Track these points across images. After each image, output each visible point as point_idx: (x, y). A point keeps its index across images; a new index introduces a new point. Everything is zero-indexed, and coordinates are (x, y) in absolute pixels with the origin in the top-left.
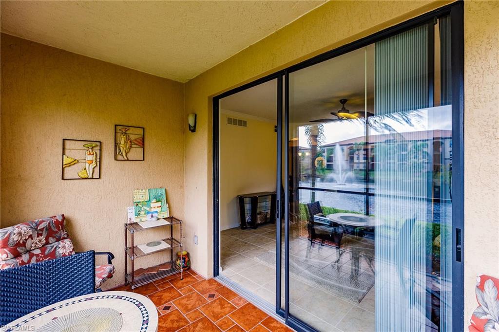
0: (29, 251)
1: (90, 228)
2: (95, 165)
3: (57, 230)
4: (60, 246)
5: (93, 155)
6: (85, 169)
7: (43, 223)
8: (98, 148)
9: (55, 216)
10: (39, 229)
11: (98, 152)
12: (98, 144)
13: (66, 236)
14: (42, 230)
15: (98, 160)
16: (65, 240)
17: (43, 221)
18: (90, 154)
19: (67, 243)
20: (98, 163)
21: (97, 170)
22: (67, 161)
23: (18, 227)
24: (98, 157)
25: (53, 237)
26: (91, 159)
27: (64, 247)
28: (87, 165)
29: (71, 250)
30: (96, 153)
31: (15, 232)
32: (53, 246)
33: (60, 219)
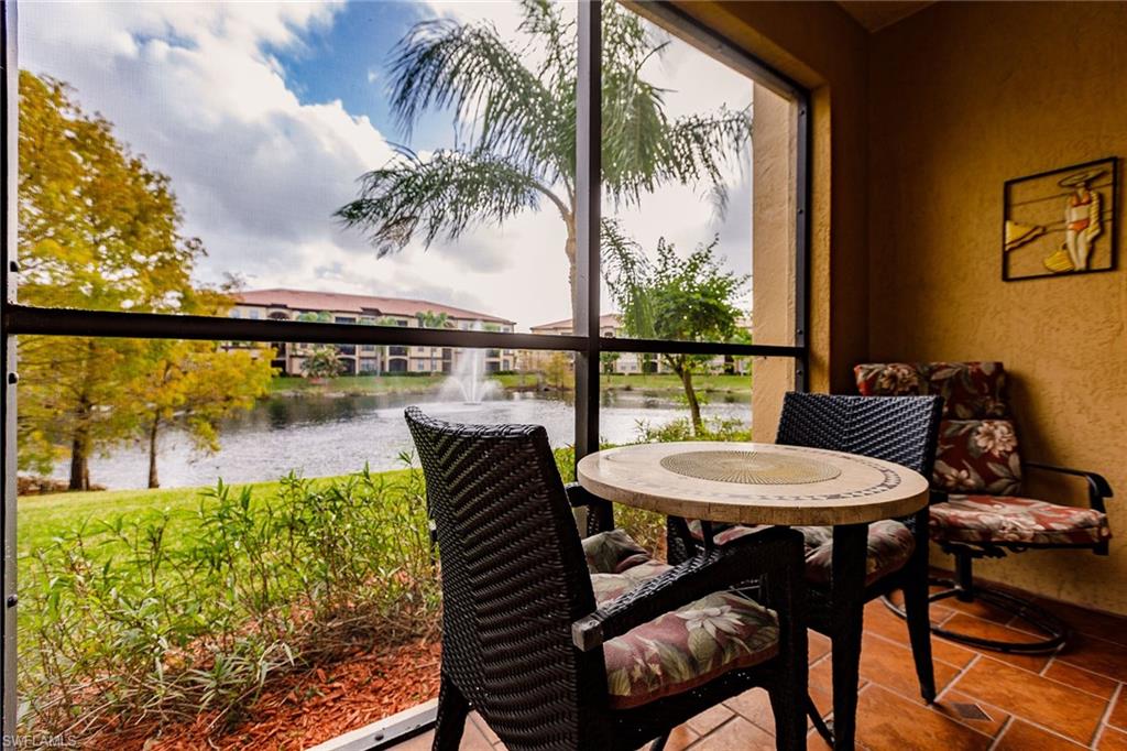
1: (1080, 412)
2: (1097, 231)
3: (975, 392)
4: (980, 429)
5: (1090, 202)
6: (1065, 247)
7: (946, 371)
8: (1108, 179)
9: (977, 363)
10: (933, 378)
11: (1108, 192)
12: (1109, 166)
13: (999, 413)
14: (939, 382)
15: (1108, 216)
16: (997, 423)
17: (947, 367)
18: (1079, 204)
19: (1001, 429)
20: (1109, 226)
21: (1105, 245)
23: (894, 367)
24: (1109, 206)
25: (967, 406)
26: (1083, 216)
27: (990, 435)
28: (1070, 235)
29: (1009, 449)
30: (1101, 197)
31: (886, 372)
32: (963, 426)
33: (987, 370)
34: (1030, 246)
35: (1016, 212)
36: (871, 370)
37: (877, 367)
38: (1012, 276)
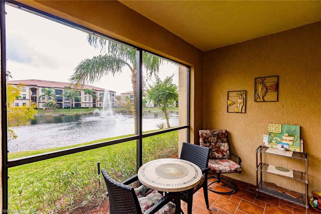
0: (210, 142)
1: (240, 141)
2: (243, 105)
3: (222, 137)
4: (222, 145)
5: (242, 99)
6: (238, 107)
7: (216, 132)
8: (244, 95)
9: (222, 130)
10: (214, 134)
11: (244, 97)
12: (245, 92)
13: (226, 141)
14: (215, 135)
15: (245, 102)
16: (225, 143)
17: (217, 131)
18: (240, 99)
19: (226, 145)
20: (245, 104)
21: (244, 108)
22: (229, 102)
23: (206, 131)
24: (245, 100)
25: (220, 140)
26: (241, 101)
27: (224, 146)
28: (239, 105)
29: (227, 149)
30: (243, 98)
31: (205, 132)
32: (219, 144)
33: (224, 132)
34: (232, 106)
35: (230, 98)
36: (202, 132)
37: (203, 131)
38: (229, 112)
